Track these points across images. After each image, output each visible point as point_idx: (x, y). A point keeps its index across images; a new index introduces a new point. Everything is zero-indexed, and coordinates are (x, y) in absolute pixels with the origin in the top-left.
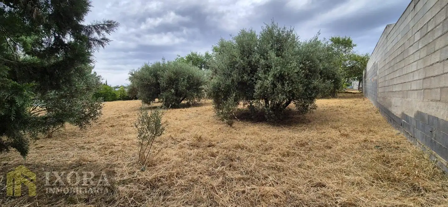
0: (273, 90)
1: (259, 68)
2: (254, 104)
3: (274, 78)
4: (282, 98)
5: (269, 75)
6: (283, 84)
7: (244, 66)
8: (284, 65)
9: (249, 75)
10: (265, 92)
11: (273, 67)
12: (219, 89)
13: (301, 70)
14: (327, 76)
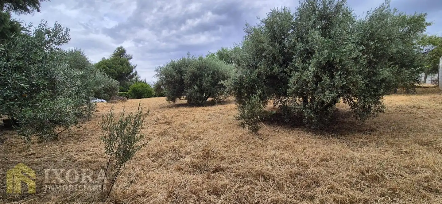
0: (317, 85)
1: (295, 55)
2: (287, 104)
3: (318, 67)
4: (331, 96)
5: (309, 64)
6: (332, 77)
7: (273, 54)
8: (333, 48)
9: (281, 66)
10: (304, 87)
11: (317, 52)
12: (241, 85)
13: (361, 54)
14: (400, 63)
